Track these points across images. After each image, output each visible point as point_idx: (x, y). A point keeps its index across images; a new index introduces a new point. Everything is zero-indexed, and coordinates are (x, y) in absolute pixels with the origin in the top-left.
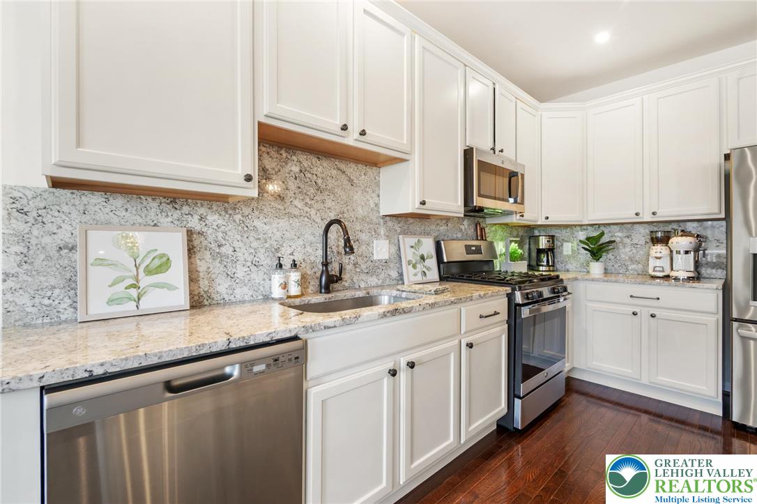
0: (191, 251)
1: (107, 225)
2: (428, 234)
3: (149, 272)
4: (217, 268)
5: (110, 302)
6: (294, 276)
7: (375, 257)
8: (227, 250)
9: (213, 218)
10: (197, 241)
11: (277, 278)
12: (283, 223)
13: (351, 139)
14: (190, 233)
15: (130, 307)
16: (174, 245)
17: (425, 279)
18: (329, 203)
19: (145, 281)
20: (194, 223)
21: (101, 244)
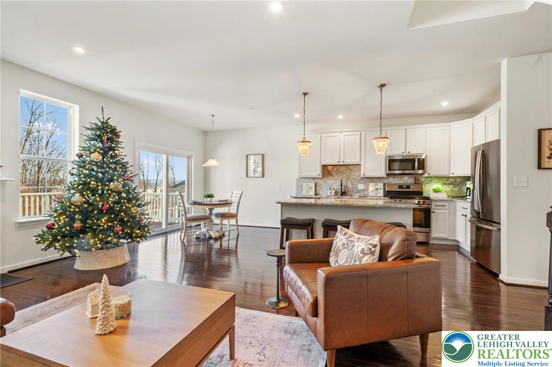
0: (316, 186)
1: (305, 182)
2: (381, 182)
3: (310, 189)
4: (320, 189)
5: (306, 193)
6: (333, 191)
7: (359, 188)
8: (322, 186)
9: (320, 181)
10: (317, 184)
11: (329, 191)
12: (333, 181)
13: (342, 163)
14: (316, 183)
15: (307, 194)
16: (313, 185)
17: (376, 195)
18: (344, 176)
19: (309, 190)
20: (316, 182)
21: (305, 185)
